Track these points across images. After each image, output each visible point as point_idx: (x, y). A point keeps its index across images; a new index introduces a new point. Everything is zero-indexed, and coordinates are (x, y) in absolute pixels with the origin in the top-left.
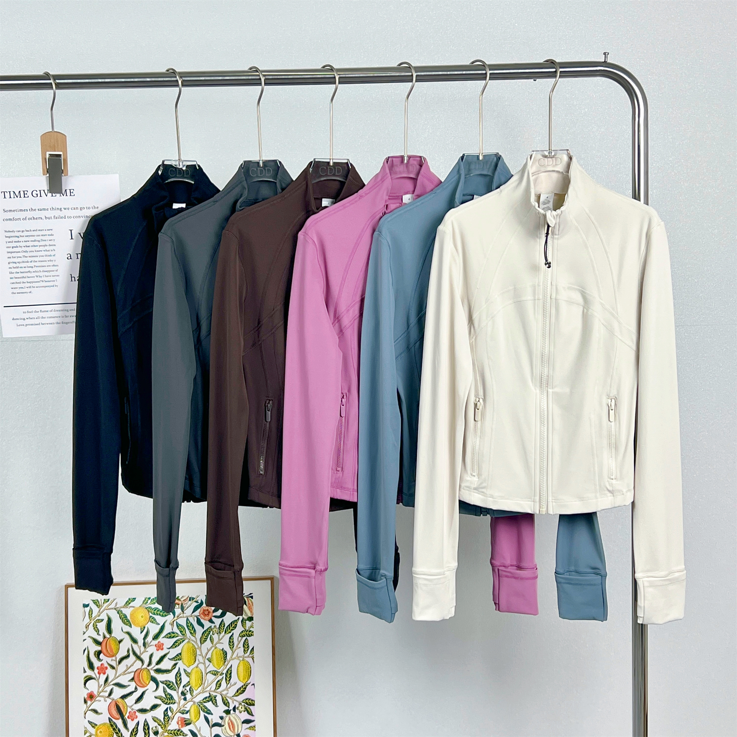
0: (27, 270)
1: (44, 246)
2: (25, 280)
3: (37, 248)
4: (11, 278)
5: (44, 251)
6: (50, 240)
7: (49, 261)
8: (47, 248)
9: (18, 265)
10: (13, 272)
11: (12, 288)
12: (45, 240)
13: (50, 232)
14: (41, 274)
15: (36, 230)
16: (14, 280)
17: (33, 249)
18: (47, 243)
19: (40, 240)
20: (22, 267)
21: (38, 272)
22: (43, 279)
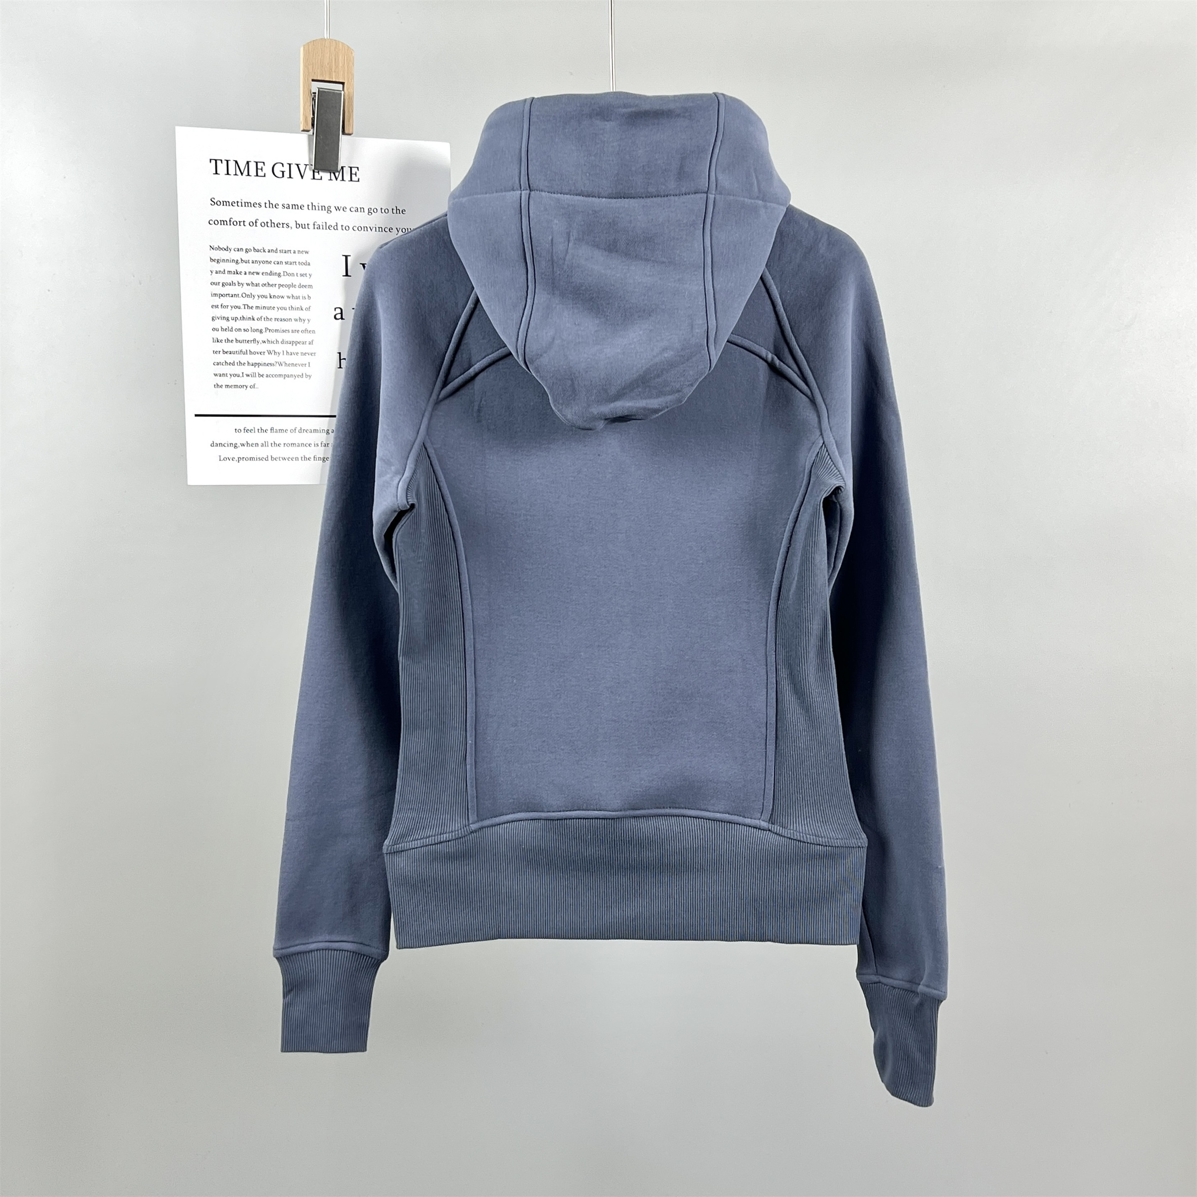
0: (250, 336)
1: (289, 286)
2: (244, 358)
3: (274, 291)
4: (215, 352)
5: (288, 297)
6: (302, 275)
7: (296, 320)
8: (296, 292)
9: (232, 324)
10: (220, 339)
11: (216, 375)
12: (292, 275)
13: (302, 258)
14: (278, 348)
15: (276, 251)
16: (222, 358)
17: (266, 291)
18: (296, 280)
19: (282, 274)
20: (239, 330)
21: (273, 342)
22: (282, 358)
